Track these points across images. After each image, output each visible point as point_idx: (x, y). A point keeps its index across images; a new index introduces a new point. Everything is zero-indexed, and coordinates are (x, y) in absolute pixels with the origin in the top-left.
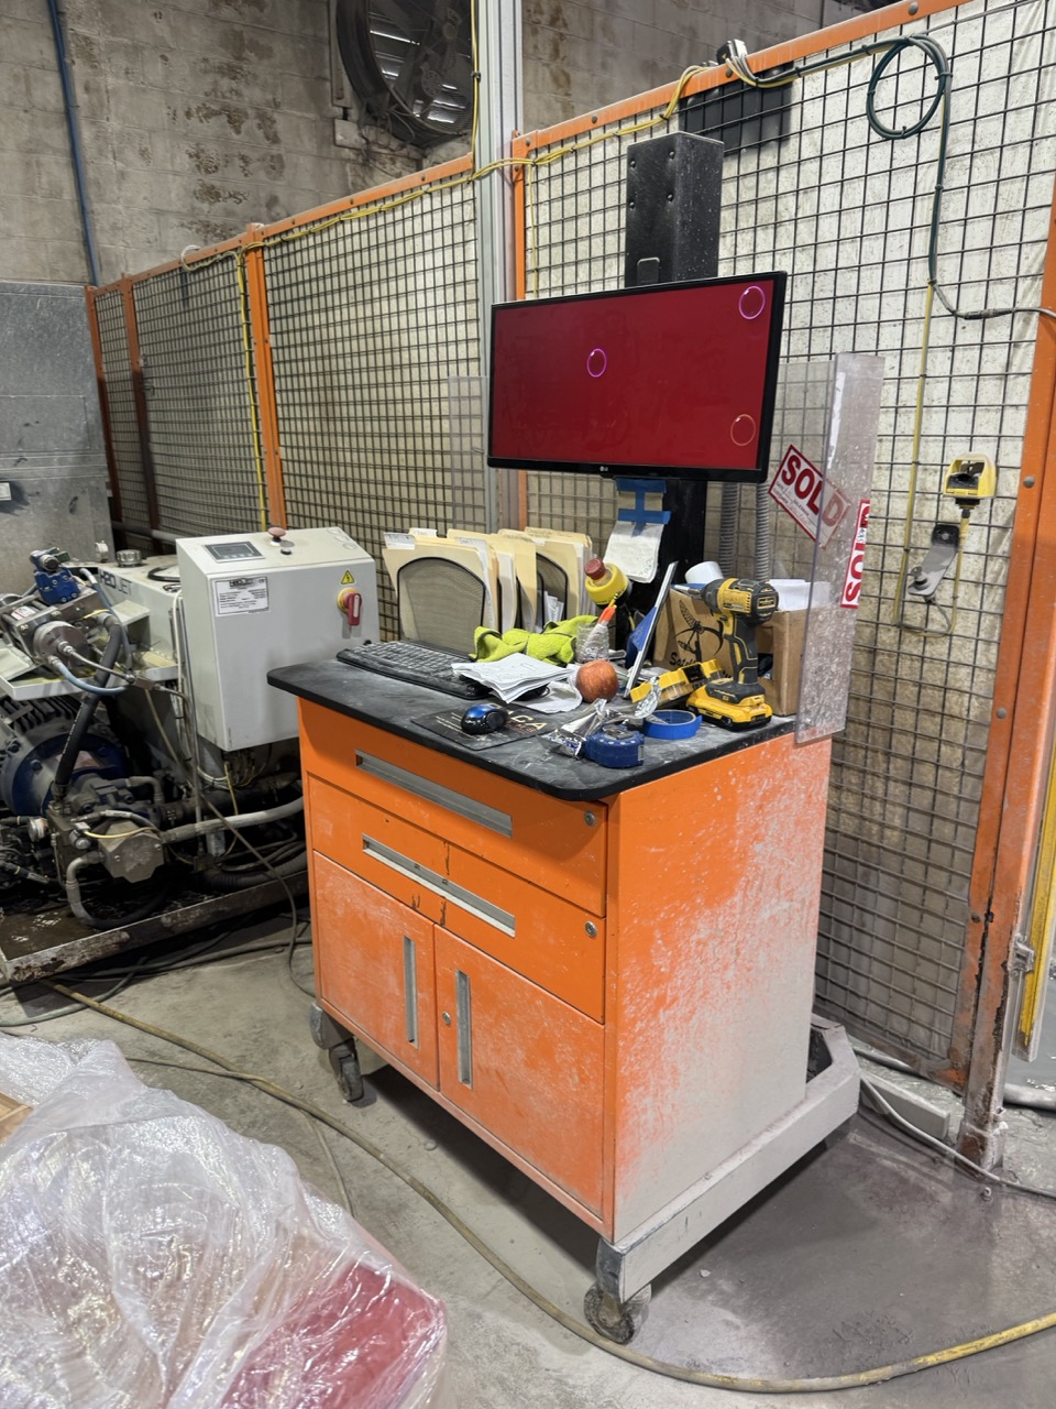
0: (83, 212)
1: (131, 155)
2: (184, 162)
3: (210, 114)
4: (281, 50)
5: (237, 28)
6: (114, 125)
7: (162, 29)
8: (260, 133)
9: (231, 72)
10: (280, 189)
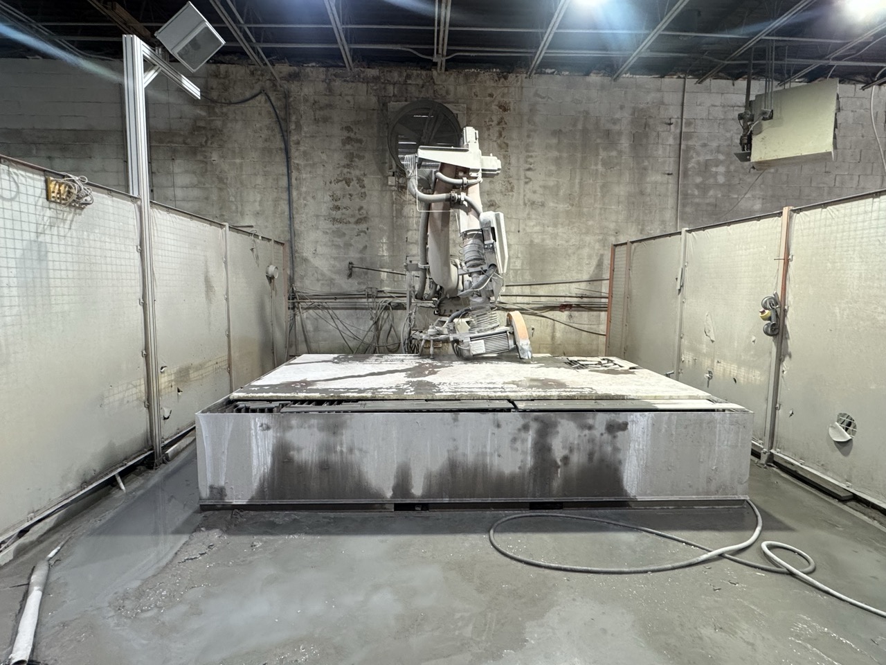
0: (291, 218)
1: (309, 198)
2: (327, 198)
3: (338, 181)
4: (368, 156)
5: (351, 151)
6: (304, 189)
7: (324, 157)
8: (358, 185)
9: (348, 166)
10: (364, 204)
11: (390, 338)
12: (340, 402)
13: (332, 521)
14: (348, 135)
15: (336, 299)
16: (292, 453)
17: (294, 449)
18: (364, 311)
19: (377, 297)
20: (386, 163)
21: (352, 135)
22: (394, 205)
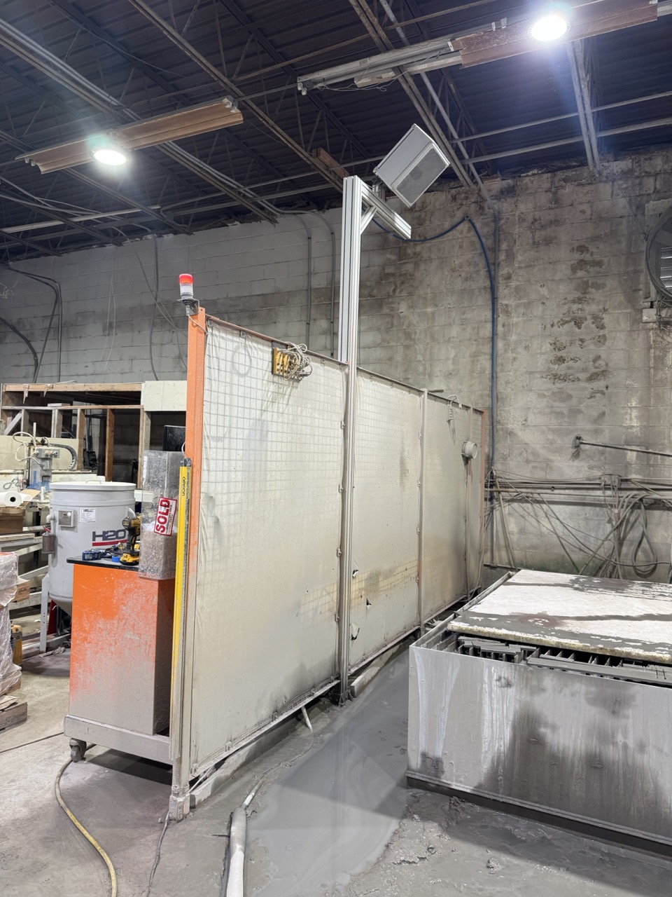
0: (493, 377)
1: (520, 350)
2: (547, 347)
3: (564, 323)
4: (610, 283)
5: (585, 279)
6: (513, 338)
7: (544, 291)
8: (594, 326)
9: (579, 300)
10: (602, 351)
11: (639, 553)
12: (616, 660)
13: (607, 859)
14: (582, 257)
15: (553, 488)
16: (542, 730)
17: (546, 725)
18: (598, 509)
19: (620, 489)
20: (639, 290)
21: (587, 257)
22: (652, 351)
